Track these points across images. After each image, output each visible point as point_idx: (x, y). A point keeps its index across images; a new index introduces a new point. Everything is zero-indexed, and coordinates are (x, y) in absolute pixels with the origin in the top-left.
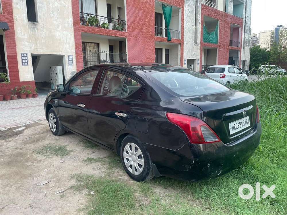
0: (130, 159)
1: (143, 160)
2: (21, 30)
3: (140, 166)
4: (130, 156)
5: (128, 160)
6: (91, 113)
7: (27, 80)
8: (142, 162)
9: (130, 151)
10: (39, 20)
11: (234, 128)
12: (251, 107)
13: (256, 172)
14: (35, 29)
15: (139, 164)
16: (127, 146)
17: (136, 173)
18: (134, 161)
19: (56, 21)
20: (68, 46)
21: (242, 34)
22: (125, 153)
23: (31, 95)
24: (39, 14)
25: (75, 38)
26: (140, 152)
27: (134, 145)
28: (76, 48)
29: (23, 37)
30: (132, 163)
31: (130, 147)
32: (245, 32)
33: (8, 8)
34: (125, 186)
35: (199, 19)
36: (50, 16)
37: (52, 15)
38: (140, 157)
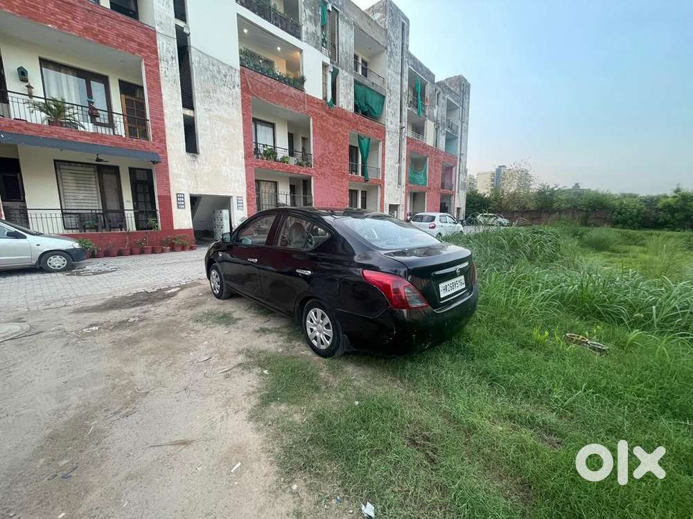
0: (315, 328)
1: (331, 330)
2: (177, 164)
3: (328, 338)
4: (315, 326)
5: (312, 330)
6: (265, 270)
7: (184, 228)
8: (330, 332)
9: (315, 319)
10: (201, 151)
11: (445, 289)
12: (466, 264)
13: (471, 344)
14: (196, 163)
15: (326, 336)
16: (312, 313)
17: (323, 347)
18: (320, 332)
19: (223, 153)
20: (237, 184)
21: (456, 175)
22: (308, 321)
23: (188, 247)
24: (201, 143)
25: (246, 175)
26: (327, 320)
27: (319, 311)
28: (247, 188)
29: (179, 172)
30: (318, 334)
31: (316, 313)
32: (459, 172)
33: (160, 135)
34: (308, 363)
35: (404, 155)
36: (215, 147)
37: (217, 145)
38: (327, 326)
